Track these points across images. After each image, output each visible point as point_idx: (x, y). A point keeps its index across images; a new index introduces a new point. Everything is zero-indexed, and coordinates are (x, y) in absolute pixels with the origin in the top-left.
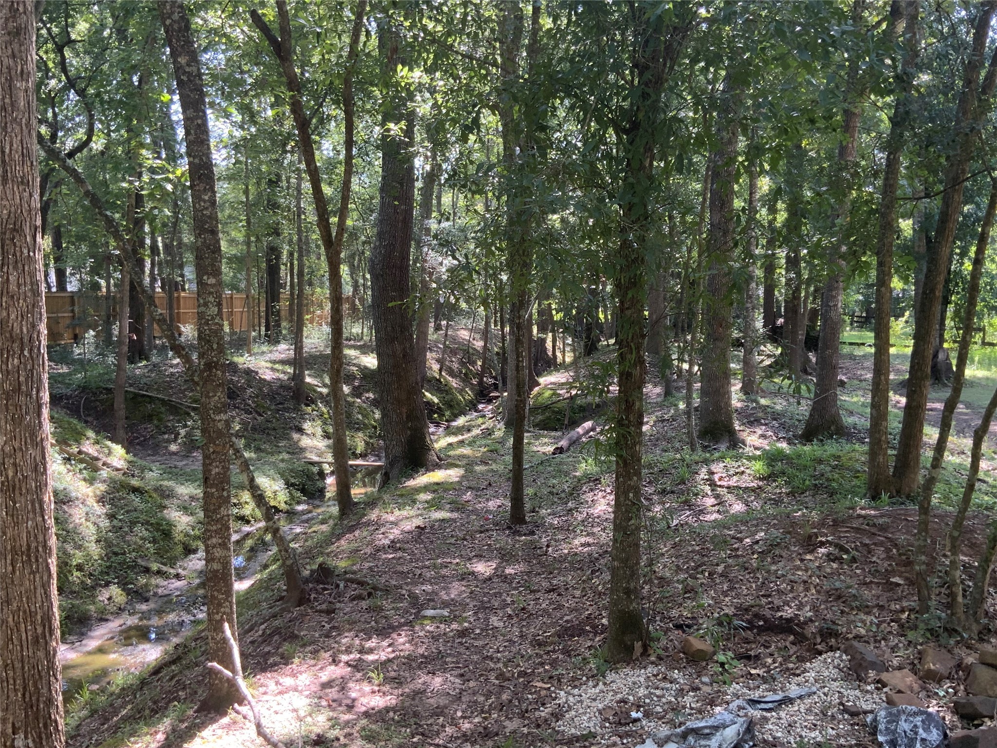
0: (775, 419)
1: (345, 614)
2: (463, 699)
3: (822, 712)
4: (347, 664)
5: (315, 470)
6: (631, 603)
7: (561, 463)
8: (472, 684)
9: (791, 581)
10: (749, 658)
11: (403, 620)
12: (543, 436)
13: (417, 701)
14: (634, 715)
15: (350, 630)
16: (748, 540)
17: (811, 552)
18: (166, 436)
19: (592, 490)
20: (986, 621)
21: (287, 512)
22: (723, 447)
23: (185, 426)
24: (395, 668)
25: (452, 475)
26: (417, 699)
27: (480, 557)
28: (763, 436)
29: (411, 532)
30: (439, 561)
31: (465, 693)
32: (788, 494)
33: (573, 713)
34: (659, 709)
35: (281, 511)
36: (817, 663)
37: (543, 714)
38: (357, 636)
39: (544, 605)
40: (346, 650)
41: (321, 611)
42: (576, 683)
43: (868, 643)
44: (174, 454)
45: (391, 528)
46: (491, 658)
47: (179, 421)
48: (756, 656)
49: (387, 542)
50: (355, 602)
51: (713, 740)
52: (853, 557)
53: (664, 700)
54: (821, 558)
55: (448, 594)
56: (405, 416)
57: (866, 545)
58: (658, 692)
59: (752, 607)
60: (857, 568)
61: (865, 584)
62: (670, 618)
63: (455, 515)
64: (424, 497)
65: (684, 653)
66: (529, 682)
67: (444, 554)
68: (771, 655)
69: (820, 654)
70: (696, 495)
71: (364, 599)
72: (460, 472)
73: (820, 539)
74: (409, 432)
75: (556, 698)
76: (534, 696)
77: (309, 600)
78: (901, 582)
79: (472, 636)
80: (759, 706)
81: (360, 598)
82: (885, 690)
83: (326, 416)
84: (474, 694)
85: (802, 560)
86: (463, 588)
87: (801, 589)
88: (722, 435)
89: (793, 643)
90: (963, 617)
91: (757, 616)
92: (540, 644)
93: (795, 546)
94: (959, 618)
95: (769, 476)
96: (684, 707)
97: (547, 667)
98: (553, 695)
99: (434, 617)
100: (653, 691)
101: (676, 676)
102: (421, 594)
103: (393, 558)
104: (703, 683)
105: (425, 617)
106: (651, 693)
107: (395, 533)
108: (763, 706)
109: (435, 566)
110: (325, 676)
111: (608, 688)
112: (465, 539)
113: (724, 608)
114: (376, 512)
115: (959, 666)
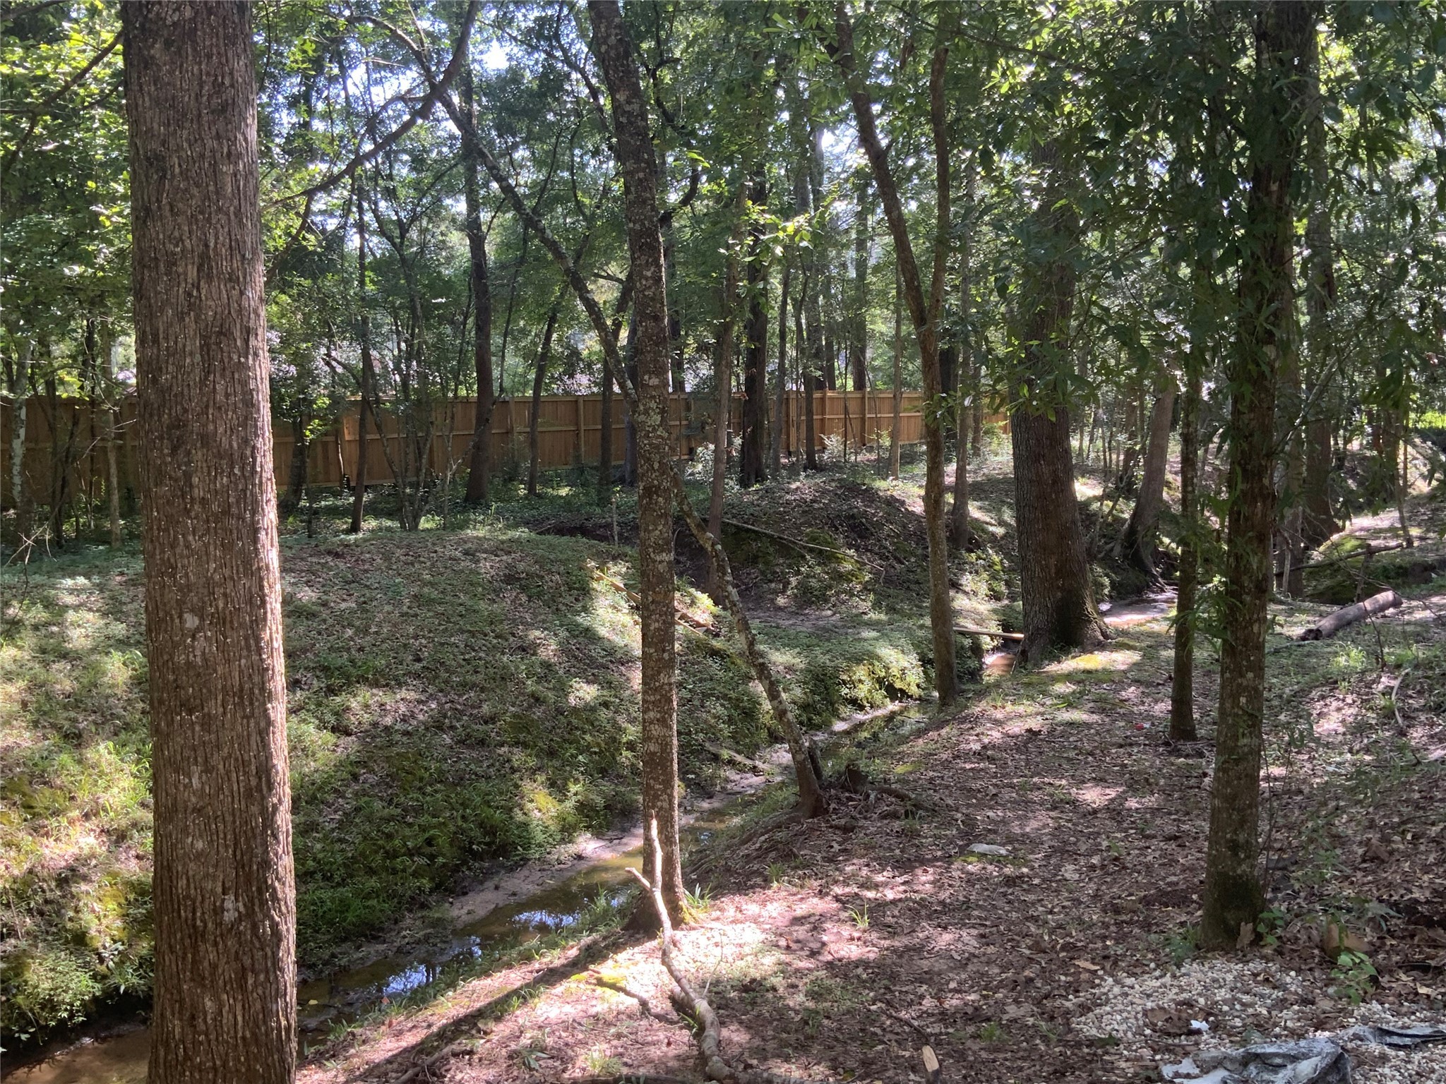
1: (867, 835)
2: (970, 967)
4: (837, 898)
5: (967, 642)
6: (1239, 864)
7: (1309, 655)
8: (991, 949)
10: (1425, 969)
11: (939, 853)
12: (1303, 611)
13: (904, 960)
14: (1195, 1024)
15: (863, 856)
18: (773, 585)
19: (1323, 698)
21: (920, 699)
23: (798, 573)
24: (896, 913)
25: (1121, 659)
26: (906, 957)
27: (1100, 781)
29: (1017, 737)
30: (1035, 779)
31: (975, 960)
33: (1108, 1009)
34: (1238, 1022)
35: (911, 697)
37: (1068, 1004)
38: (868, 865)
39: (1150, 858)
40: (844, 881)
41: (837, 827)
42: (1138, 970)
44: (780, 609)
45: (991, 729)
46: (1035, 919)
47: (790, 566)
48: (1437, 968)
49: (976, 747)
50: (886, 821)
51: (1280, 1075)
53: (1250, 1011)
55: (1021, 826)
56: (1053, 571)
58: (1246, 998)
62: (1322, 895)
63: (1095, 718)
64: (1061, 688)
65: (1322, 949)
66: (1072, 959)
67: (1050, 771)
71: (898, 818)
72: (1134, 657)
74: (1059, 594)
75: (1098, 985)
76: (1070, 979)
77: (827, 811)
79: (1025, 886)
80: (1388, 1040)
81: (894, 816)
83: (998, 567)
84: (988, 963)
86: (1050, 821)
92: (1117, 910)
96: (1276, 1025)
97: (1108, 943)
98: (1097, 981)
99: (985, 855)
100: (1239, 995)
101: (1288, 980)
102: (983, 821)
103: (972, 769)
104: (1326, 995)
105: (972, 853)
106: (1234, 998)
107: (995, 735)
108: (1396, 1040)
109: (1022, 787)
110: (801, 910)
111: (1175, 983)
112: (1091, 754)
113: (1414, 889)
114: (983, 704)
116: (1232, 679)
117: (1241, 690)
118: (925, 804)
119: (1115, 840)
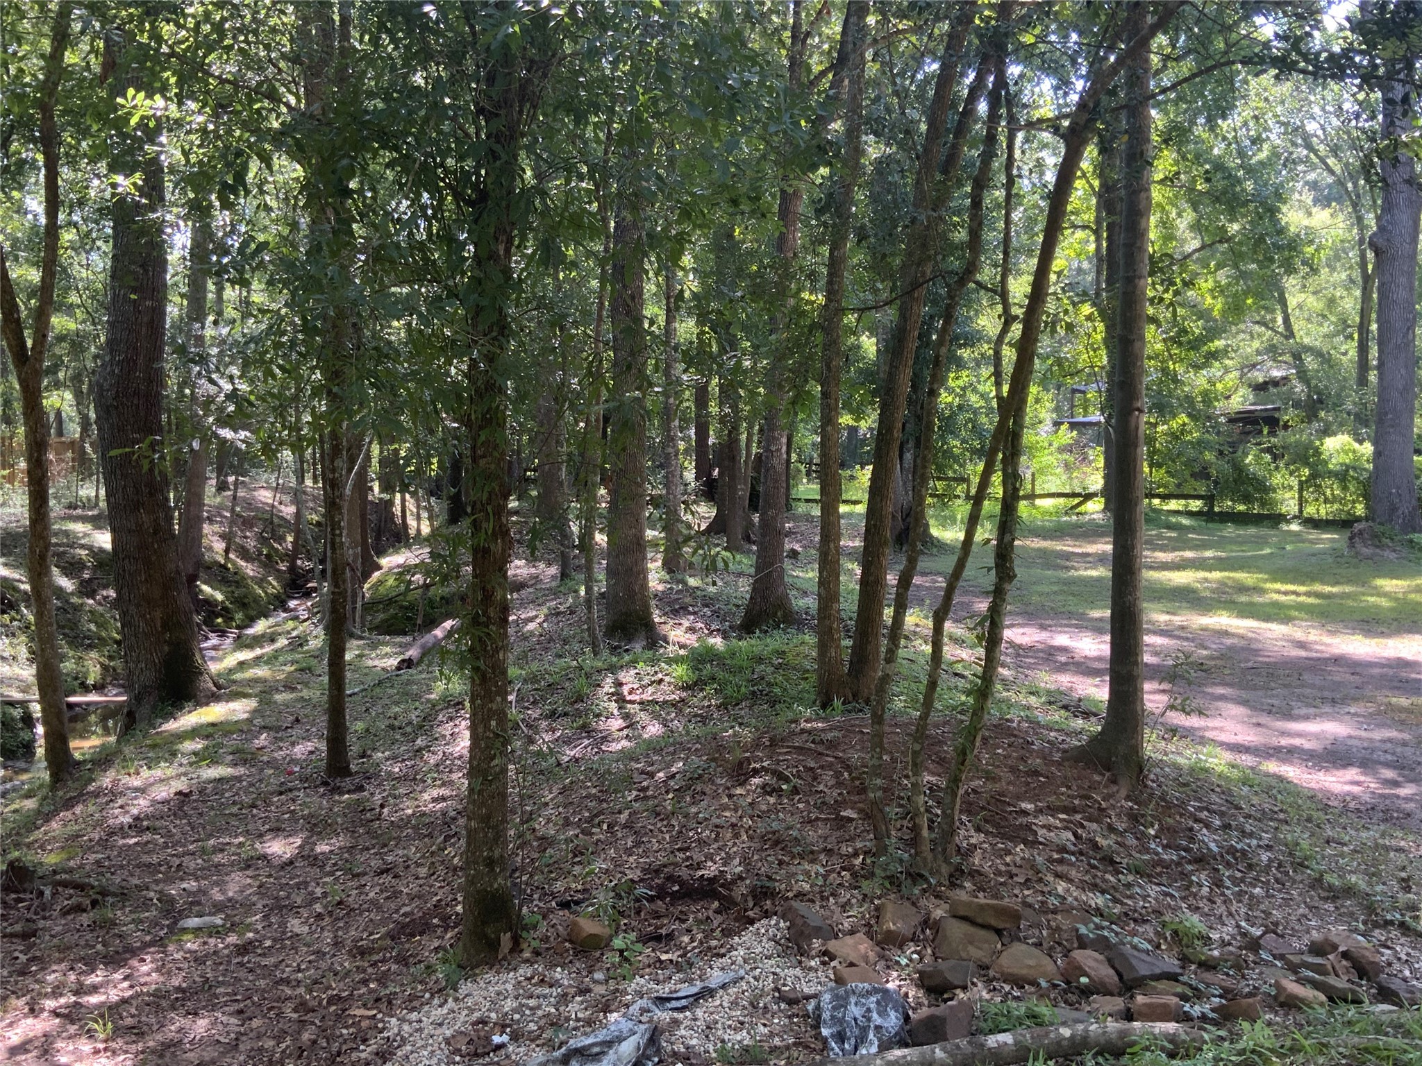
0: (707, 606)
1: (53, 936)
2: (242, 1047)
3: (751, 1004)
4: (55, 1013)
5: (17, 713)
6: (495, 879)
7: (409, 682)
8: (256, 1023)
9: (717, 826)
10: (658, 938)
11: (148, 938)
12: (384, 644)
13: (167, 1059)
14: (497, 1039)
15: (61, 961)
16: (661, 775)
17: (741, 784)
19: (451, 719)
20: (958, 859)
22: (638, 647)
24: (133, 1011)
25: (238, 709)
26: (168, 1054)
27: (277, 831)
28: (691, 629)
29: (168, 802)
30: (212, 842)
31: (244, 1038)
32: (718, 707)
33: (409, 1048)
34: (533, 1027)
36: (747, 937)
37: (363, 1055)
38: (72, 969)
39: (372, 895)
40: (53, 992)
41: (12, 935)
42: (417, 1004)
43: (813, 901)
45: (136, 798)
46: (287, 982)
48: (667, 935)
49: (127, 819)
50: (70, 917)
51: (605, 1062)
52: (795, 787)
53: (540, 1013)
54: (754, 792)
55: (223, 892)
56: (159, 624)
57: (811, 769)
58: (532, 1002)
59: (665, 866)
60: (799, 802)
61: (810, 822)
62: (552, 893)
63: (240, 771)
64: (190, 746)
65: (571, 942)
66: (344, 1011)
67: (221, 831)
68: (689, 931)
69: (752, 922)
70: (598, 716)
71: (84, 911)
72: (252, 704)
73: (753, 765)
74: (166, 648)
75: (384, 1029)
76: (351, 1030)
78: (855, 816)
79: (259, 951)
80: (669, 1005)
81: (78, 909)
82: (833, 964)
83: (35, 628)
84: (259, 1038)
85: (730, 796)
86: (249, 881)
87: (729, 835)
88: (636, 630)
89: (717, 912)
90: (930, 856)
91: (670, 878)
92: (363, 952)
93: (722, 778)
94: (925, 859)
95: (695, 684)
96: (568, 1019)
97: (372, 986)
98: (380, 1025)
99: (200, 929)
100: (524, 1001)
101: (558, 976)
102: (180, 895)
103: (136, 844)
104: (595, 982)
105: (185, 930)
106: (522, 1005)
107: (141, 805)
108: (674, 1004)
109: (203, 851)
110: (15, 1037)
111: (462, 1005)
112: (254, 806)
113: (627, 872)
114: (111, 774)
115: (925, 923)
116: (481, 706)
117: (491, 714)
118: (112, 889)
119: (325, 886)
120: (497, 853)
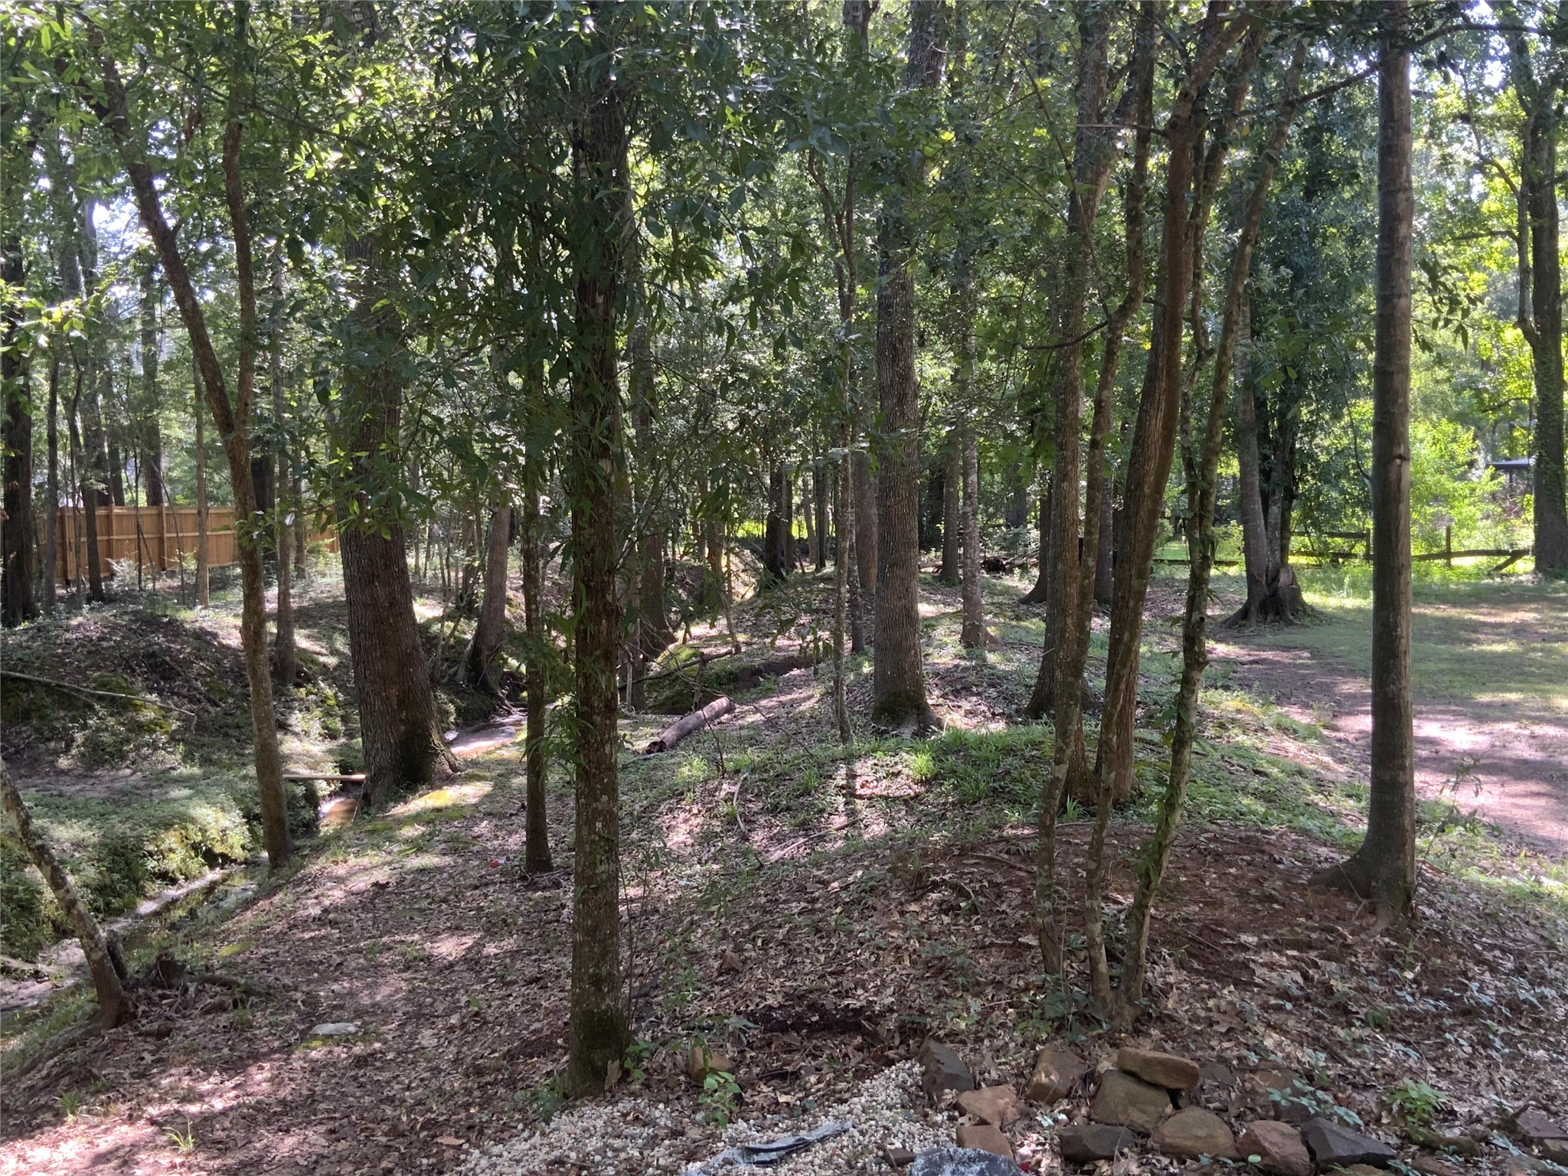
0: (992, 685)
1: (186, 1036)
3: (848, 1163)
4: (152, 1122)
5: (300, 790)
6: (603, 999)
7: (655, 768)
8: (342, 1145)
9: (879, 948)
10: (783, 1076)
11: (276, 1044)
12: (647, 724)
15: (183, 1064)
16: (835, 884)
17: (917, 900)
18: (52, 744)
19: (671, 810)
20: (1144, 1001)
21: (246, 862)
22: (907, 732)
23: (85, 727)
24: (227, 1124)
25: (470, 793)
27: (456, 930)
28: (970, 713)
29: (363, 893)
30: (385, 939)
31: (325, 1162)
32: (953, 804)
35: (235, 861)
36: (879, 1080)
38: (189, 1073)
39: (512, 1007)
40: (160, 1098)
41: (148, 1034)
42: (506, 1135)
43: (964, 1043)
44: (64, 773)
45: (332, 889)
46: (391, 1100)
47: (73, 720)
48: (793, 1073)
49: (315, 911)
50: (210, 1017)
52: (974, 905)
53: (623, 1155)
54: (929, 909)
55: (371, 996)
56: (395, 702)
57: (998, 885)
58: (617, 1143)
59: (811, 992)
60: (976, 923)
61: (983, 947)
62: (683, 1017)
63: (448, 860)
64: (409, 832)
65: (687, 1074)
66: (434, 1136)
67: (401, 927)
68: (818, 1069)
69: (890, 1063)
70: (822, 811)
71: (225, 1010)
72: (485, 788)
73: (933, 878)
74: (403, 728)
75: (464, 1161)
76: (432, 1160)
77: (134, 1016)
78: (1034, 943)
79: (378, 1064)
80: (756, 1158)
81: (221, 1008)
82: (961, 1120)
83: (332, 702)
84: (339, 1162)
85: (902, 913)
86: (403, 984)
87: (890, 959)
88: (907, 713)
89: (859, 1049)
90: (1110, 996)
91: (813, 1007)
92: (480, 1072)
93: (898, 891)
94: (1104, 999)
95: (935, 777)
96: (648, 1165)
97: (472, 1111)
98: (462, 1157)
99: (330, 1036)
100: (611, 1141)
101: (657, 1114)
102: (327, 997)
103: (312, 938)
104: (694, 1123)
105: (315, 1037)
106: (606, 1145)
107: (337, 895)
108: (763, 1157)
109: (371, 950)
110: (105, 1144)
111: (545, 1141)
112: (445, 900)
113: (768, 996)
114: (322, 861)
115: (1089, 1077)
116: (588, 805)
117: (596, 814)
118: (258, 989)
119: (476, 994)
120: (604, 970)
